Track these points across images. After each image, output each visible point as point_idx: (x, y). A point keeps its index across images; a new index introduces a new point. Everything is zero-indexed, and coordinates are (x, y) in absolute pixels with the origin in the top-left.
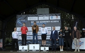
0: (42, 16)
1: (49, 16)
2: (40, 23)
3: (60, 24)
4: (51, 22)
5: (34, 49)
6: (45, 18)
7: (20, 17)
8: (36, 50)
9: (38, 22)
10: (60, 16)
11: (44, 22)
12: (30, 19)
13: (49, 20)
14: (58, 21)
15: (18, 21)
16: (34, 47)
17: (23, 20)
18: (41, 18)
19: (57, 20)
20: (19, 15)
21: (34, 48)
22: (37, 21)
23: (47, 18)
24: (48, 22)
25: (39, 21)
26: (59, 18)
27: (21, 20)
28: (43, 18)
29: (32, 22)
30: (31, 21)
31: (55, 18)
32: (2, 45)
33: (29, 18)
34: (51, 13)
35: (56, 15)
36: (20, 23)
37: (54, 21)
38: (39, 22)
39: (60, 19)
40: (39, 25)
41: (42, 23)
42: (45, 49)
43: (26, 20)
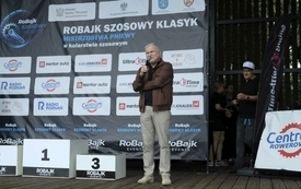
2: (103, 33)
4: (159, 24)
6: (128, 9)
9: (97, 29)
11: (126, 26)
12: (59, 15)
13: (150, 17)
14: (194, 22)
15: (7, 28)
17: (27, 21)
19: (191, 15)
21: (46, 159)
22: (91, 23)
24: (142, 26)
27: (16, 22)
28: (120, 10)
29: (66, 30)
36: (13, 34)
37: (173, 23)
38: (102, 28)
39: (203, 9)
40: (98, 42)
41: (117, 32)
42: (98, 167)
43: (39, 23)
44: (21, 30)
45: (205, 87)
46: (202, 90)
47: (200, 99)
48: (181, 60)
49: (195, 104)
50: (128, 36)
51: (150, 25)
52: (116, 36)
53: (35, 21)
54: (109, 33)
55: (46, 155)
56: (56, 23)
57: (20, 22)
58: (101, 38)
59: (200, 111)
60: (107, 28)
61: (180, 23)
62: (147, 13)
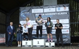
0: (48, 7)
1: (56, 8)
2: (45, 15)
3: (69, 16)
4: (58, 14)
5: (38, 45)
6: (51, 10)
7: (24, 10)
9: (44, 15)
10: (68, 7)
11: (51, 14)
12: (35, 11)
13: (56, 12)
15: (22, 14)
16: (38, 42)
17: (27, 13)
18: (46, 10)
19: (65, 12)
20: (22, 8)
21: (38, 43)
22: (42, 13)
23: (53, 10)
24: (54, 14)
25: (45, 13)
26: (67, 9)
28: (49, 10)
29: (36, 15)
30: (36, 13)
31: (62, 9)
32: (5, 40)
33: (33, 10)
34: (59, 4)
35: (64, 6)
37: (61, 13)
40: (44, 17)
41: (48, 15)
42: (50, 45)
43: (30, 13)
45: (69, 27)
46: (69, 28)
47: (68, 30)
48: (63, 21)
49: (67, 31)
50: (51, 16)
51: (56, 14)
53: (29, 13)
56: (34, 13)
57: (25, 13)
58: (45, 16)
59: (68, 33)
60: (46, 14)
62: (55, 11)
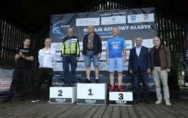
0: (110, 14)
1: (127, 15)
2: (104, 32)
4: (132, 28)
5: (91, 97)
6: (116, 21)
7: (59, 20)
8: (97, 100)
9: (101, 30)
10: (152, 14)
12: (82, 23)
13: (127, 24)
14: (149, 27)
15: (55, 29)
16: (90, 90)
17: (65, 26)
18: (106, 20)
19: (147, 23)
21: (91, 94)
22: (97, 27)
23: (120, 19)
24: (123, 28)
26: (151, 18)
27: (60, 27)
28: (112, 21)
29: (85, 30)
30: (84, 27)
31: (140, 18)
33: (78, 20)
35: (144, 13)
36: (59, 32)
37: (139, 27)
38: (103, 29)
39: (153, 21)
41: (111, 31)
42: (122, 98)
43: (71, 27)
44: (62, 30)
51: (127, 28)
52: (111, 33)
53: (69, 26)
54: (107, 32)
55: (91, 92)
56: (80, 27)
57: (62, 26)
58: (103, 34)
60: (105, 29)
61: (142, 27)
62: (125, 22)
